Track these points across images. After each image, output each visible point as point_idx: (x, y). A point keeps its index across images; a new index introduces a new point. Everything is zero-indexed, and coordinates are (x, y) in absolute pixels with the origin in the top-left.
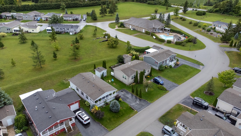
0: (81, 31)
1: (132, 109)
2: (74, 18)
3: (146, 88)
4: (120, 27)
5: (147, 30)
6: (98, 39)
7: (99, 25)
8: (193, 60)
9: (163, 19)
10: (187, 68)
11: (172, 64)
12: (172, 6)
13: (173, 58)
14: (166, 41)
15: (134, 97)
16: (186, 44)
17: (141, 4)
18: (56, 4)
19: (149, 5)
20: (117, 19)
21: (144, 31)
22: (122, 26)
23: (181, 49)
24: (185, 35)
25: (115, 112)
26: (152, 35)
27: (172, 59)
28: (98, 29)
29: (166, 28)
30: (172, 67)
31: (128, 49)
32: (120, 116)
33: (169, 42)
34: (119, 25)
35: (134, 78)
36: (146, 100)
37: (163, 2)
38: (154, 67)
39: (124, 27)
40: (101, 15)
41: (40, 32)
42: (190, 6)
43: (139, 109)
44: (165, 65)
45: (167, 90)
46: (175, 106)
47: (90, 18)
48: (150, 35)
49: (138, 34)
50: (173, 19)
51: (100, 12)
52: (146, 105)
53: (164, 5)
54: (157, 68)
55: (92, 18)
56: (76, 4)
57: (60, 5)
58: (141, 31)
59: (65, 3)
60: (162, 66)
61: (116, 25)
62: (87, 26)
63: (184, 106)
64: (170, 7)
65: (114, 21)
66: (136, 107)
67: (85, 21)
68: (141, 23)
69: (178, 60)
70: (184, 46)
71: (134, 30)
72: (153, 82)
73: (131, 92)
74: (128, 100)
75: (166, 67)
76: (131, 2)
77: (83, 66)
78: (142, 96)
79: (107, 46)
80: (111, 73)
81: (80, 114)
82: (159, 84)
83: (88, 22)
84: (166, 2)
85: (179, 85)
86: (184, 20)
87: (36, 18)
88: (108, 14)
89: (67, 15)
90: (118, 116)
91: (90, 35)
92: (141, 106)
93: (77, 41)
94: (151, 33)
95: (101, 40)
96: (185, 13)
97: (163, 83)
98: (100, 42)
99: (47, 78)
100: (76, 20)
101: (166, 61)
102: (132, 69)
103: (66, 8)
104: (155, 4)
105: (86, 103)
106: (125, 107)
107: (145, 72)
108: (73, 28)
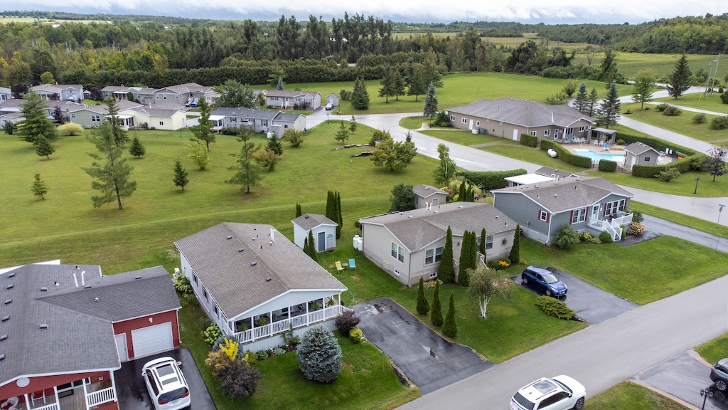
0: (306, 132)
1: (397, 381)
2: (298, 103)
3: (482, 300)
4: (437, 124)
5: (527, 133)
6: (348, 149)
7: (373, 121)
8: (710, 224)
9: (592, 107)
10: (681, 248)
11: (614, 227)
12: (629, 82)
13: (618, 207)
14: (597, 166)
15: (425, 333)
16: (678, 173)
17: (523, 76)
18: (259, 70)
19: (547, 79)
20: (431, 106)
21: (515, 135)
22: (443, 124)
23: (656, 190)
24: (675, 149)
25: (318, 382)
26: (545, 146)
28: (358, 129)
29: (600, 129)
30: (610, 238)
31: (444, 175)
32: (333, 403)
33: (608, 167)
34: (432, 121)
35: (438, 258)
36: (474, 351)
37: (598, 69)
38: (534, 234)
39: (450, 126)
40: (384, 99)
41: (180, 130)
42: (699, 82)
43: (432, 381)
44: (580, 231)
45: (577, 320)
46: (612, 389)
47: (349, 104)
48: (539, 148)
49: (495, 144)
50: (628, 113)
51: (382, 87)
52: (468, 370)
53: (598, 80)
54: (546, 239)
55: (353, 104)
56: (319, 72)
57: (269, 72)
58: (505, 136)
59: (285, 67)
60: (567, 231)
61: (424, 121)
62: (328, 122)
63: (663, 397)
64: (623, 83)
65: (421, 114)
66: (420, 371)
67: (331, 111)
68: (508, 111)
69: (637, 218)
70: (667, 180)
71: (483, 133)
72: (521, 287)
73: (413, 311)
74: (391, 340)
75: (583, 240)
76: (489, 73)
77: (262, 212)
78: (456, 332)
79: (374, 166)
80: (354, 239)
81: (154, 368)
82: (546, 295)
83: (338, 114)
84: (606, 69)
85: (638, 304)
86: (672, 112)
87: (190, 99)
88: (405, 97)
89: (276, 93)
90: (327, 403)
91: (329, 139)
92: (444, 368)
93: (275, 146)
94: (544, 139)
95: (358, 151)
96: (678, 97)
97: (566, 292)
98: (353, 156)
99: (114, 238)
100: (304, 108)
101: (586, 212)
102: (435, 224)
103: (284, 80)
104: (569, 76)
105: (208, 330)
106: (368, 366)
107: (490, 246)
108: (280, 118)
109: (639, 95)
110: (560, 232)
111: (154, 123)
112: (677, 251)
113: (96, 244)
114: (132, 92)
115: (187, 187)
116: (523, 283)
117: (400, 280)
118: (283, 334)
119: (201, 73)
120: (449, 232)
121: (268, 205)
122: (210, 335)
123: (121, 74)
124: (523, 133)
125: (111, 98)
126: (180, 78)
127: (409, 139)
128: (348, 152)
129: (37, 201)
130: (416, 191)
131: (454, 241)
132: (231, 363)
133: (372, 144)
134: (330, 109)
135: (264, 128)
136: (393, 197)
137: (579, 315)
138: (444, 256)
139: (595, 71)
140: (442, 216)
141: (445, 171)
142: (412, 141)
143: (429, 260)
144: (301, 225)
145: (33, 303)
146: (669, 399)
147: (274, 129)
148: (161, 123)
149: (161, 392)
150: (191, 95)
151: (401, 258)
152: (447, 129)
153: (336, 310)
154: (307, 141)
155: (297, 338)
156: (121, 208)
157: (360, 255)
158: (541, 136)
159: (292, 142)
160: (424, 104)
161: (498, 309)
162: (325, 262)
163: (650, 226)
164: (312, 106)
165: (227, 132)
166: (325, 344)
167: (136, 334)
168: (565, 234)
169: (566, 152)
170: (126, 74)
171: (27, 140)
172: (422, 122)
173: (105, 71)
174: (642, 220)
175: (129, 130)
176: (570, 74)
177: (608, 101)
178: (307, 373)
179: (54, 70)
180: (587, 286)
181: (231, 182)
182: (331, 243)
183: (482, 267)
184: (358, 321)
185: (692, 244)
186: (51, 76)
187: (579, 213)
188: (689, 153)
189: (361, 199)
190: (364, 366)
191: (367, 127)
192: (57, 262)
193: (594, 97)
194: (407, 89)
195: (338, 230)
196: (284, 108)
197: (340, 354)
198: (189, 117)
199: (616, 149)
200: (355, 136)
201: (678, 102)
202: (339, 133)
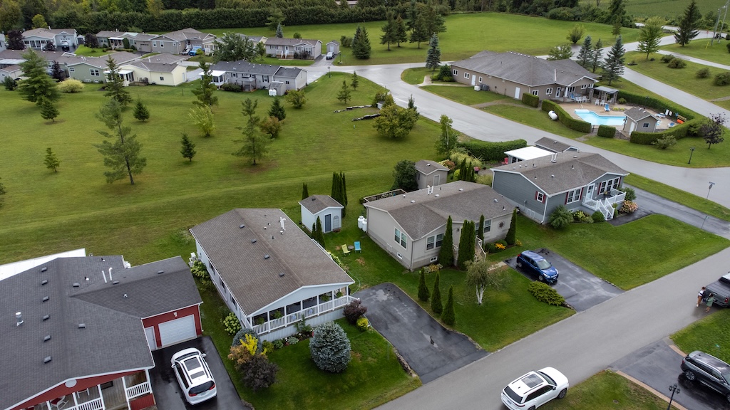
0: (308, 88)
1: (400, 368)
2: (298, 51)
3: (479, 289)
4: (439, 79)
5: (529, 92)
6: (351, 111)
7: (375, 74)
8: (699, 200)
9: (596, 60)
10: (669, 227)
11: (606, 207)
12: (637, 24)
13: (612, 185)
14: (596, 131)
15: (425, 321)
16: (675, 141)
17: (529, 18)
18: (257, 12)
19: (553, 21)
20: (434, 57)
21: (517, 94)
22: (445, 78)
23: (653, 159)
24: (674, 111)
25: (329, 372)
26: (547, 107)
27: (609, 189)
28: (360, 85)
29: (602, 88)
30: (603, 217)
31: (446, 146)
32: (343, 391)
33: (607, 133)
34: (436, 75)
35: (438, 244)
36: (470, 339)
37: (606, 11)
38: (531, 213)
39: (453, 81)
40: (386, 46)
41: (181, 85)
42: (708, 25)
43: (433, 370)
44: (574, 210)
45: (565, 306)
46: (592, 378)
47: (350, 52)
48: (540, 109)
49: (496, 104)
50: (632, 64)
51: (384, 34)
52: (465, 359)
53: (606, 22)
54: (542, 219)
55: (354, 53)
56: (318, 14)
57: (267, 14)
58: (507, 94)
59: (283, 9)
60: (561, 212)
61: (426, 75)
62: (330, 74)
63: (637, 385)
64: (631, 27)
65: (423, 65)
66: (421, 360)
67: (332, 61)
68: (512, 68)
69: (630, 196)
70: (664, 148)
71: (485, 89)
72: (516, 270)
73: (415, 298)
74: (394, 328)
75: (576, 219)
76: (494, 13)
77: (269, 189)
78: (454, 320)
79: (376, 132)
80: (359, 219)
81: (182, 362)
82: (539, 280)
83: (339, 64)
84: (614, 11)
85: (623, 290)
86: (677, 65)
87: (188, 47)
88: (407, 44)
89: (277, 41)
90: (338, 391)
91: (328, 100)
92: (443, 358)
93: (278, 112)
94: (545, 100)
95: (360, 114)
96: (685, 45)
97: (557, 277)
98: (355, 120)
99: (130, 218)
100: (304, 57)
101: (581, 193)
102: (436, 210)
103: (283, 23)
104: (576, 18)
105: (227, 320)
106: (374, 354)
107: (488, 229)
108: (281, 74)
109: (645, 45)
110: (555, 213)
111: (154, 78)
112: (664, 231)
113: (114, 226)
114: (129, 39)
115: (195, 158)
116: (517, 267)
117: (403, 264)
118: (296, 324)
119: (197, 15)
120: (450, 221)
121: (274, 179)
122: (230, 324)
123: (115, 16)
124: (524, 92)
125: (107, 44)
126: (176, 21)
127: (411, 105)
128: (351, 115)
129: (51, 174)
130: (418, 167)
131: (454, 227)
132: (252, 358)
133: (375, 106)
134: (331, 59)
135: (266, 84)
136: (396, 172)
137: (567, 302)
138: (444, 242)
139: (603, 13)
140: (443, 202)
141: (447, 140)
142: (415, 105)
143: (430, 246)
144: (309, 208)
145: (69, 300)
146: (642, 388)
147: (276, 87)
148: (162, 79)
149: (191, 386)
150: (189, 42)
151: (403, 244)
152: (449, 85)
153: (346, 300)
154: (309, 99)
155: (308, 327)
156: (132, 183)
157: (364, 236)
158: (542, 95)
159: (295, 103)
160: (426, 54)
161: (493, 294)
162: (331, 243)
163: (644, 203)
164: (313, 55)
165: (227, 89)
167: (162, 327)
168: (558, 215)
169: (567, 116)
170: (119, 16)
171: (29, 100)
172: (424, 75)
173: (98, 13)
174: (634, 198)
175: (130, 85)
176: (576, 16)
177: (612, 55)
178: (319, 364)
179: (44, 12)
180: (577, 270)
181: (238, 154)
182: (337, 223)
183: (479, 252)
184: (364, 310)
185: (677, 223)
186: (43, 18)
187: (574, 193)
188: (688, 116)
189: (365, 172)
190: (370, 355)
191: (368, 82)
192: (81, 253)
193: (599, 46)
194: (409, 33)
195: (343, 211)
196: (284, 56)
197: (349, 348)
198: (190, 68)
199: (616, 110)
200: (357, 93)
201: (685, 51)
202: (341, 92)
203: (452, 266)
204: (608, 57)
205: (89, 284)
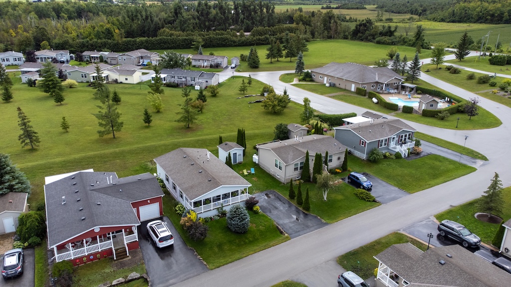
0: (220, 85)
1: (278, 232)
2: (213, 63)
3: (325, 191)
4: (304, 80)
5: (360, 87)
6: (247, 98)
7: (262, 77)
8: (460, 147)
9: (404, 68)
10: (440, 161)
11: (403, 150)
12: (432, 47)
13: (407, 138)
14: (401, 109)
15: (293, 209)
16: (449, 114)
17: (363, 43)
18: (186, 39)
19: (378, 45)
20: (300, 67)
21: (353, 88)
22: (307, 79)
23: (435, 125)
24: (451, 98)
25: (238, 233)
26: (371, 96)
27: (405, 139)
28: (253, 83)
29: (406, 84)
30: (401, 156)
31: (306, 117)
32: (245, 243)
33: (408, 110)
34: (301, 77)
35: (301, 168)
36: (319, 217)
37: (412, 39)
38: (357, 154)
39: (312, 81)
40: (269, 60)
41: (139, 83)
42: (478, 48)
43: (297, 232)
44: (384, 152)
45: (376, 202)
46: (388, 236)
47: (246, 64)
48: (367, 97)
49: (340, 94)
50: (428, 71)
51: (268, 52)
52: (315, 227)
53: (412, 46)
54: (364, 156)
55: (249, 64)
56: (225, 40)
57: (192, 40)
58: (346, 88)
59: (203, 37)
61: (295, 77)
62: (233, 77)
63: (412, 239)
64: (428, 49)
65: (294, 71)
66: (290, 228)
67: (234, 69)
68: (349, 72)
70: (442, 119)
71: (333, 86)
72: (348, 184)
73: (287, 197)
74: (275, 212)
75: (385, 157)
76: (340, 40)
77: (199, 140)
78: (309, 208)
79: (264, 110)
80: (253, 156)
81: (154, 225)
82: (360, 188)
83: (239, 71)
84: (417, 39)
85: (410, 193)
86: (455, 72)
87: (141, 60)
88: (283, 59)
89: (199, 57)
90: (243, 243)
91: (233, 91)
92: (303, 226)
93: (202, 97)
94: (370, 91)
95: (253, 100)
96: (462, 60)
97: (371, 186)
98: (251, 103)
99: (116, 156)
100: (217, 67)
101: (388, 141)
102: (300, 149)
103: (202, 46)
104: (393, 43)
105: (177, 207)
106: (263, 225)
107: (331, 161)
108: (203, 76)
109: (435, 59)
110: (372, 153)
111: (121, 79)
112: (438, 163)
113: (106, 160)
114: (103, 56)
115: (151, 124)
116: (348, 182)
117: (280, 180)
118: (218, 209)
119: (147, 41)
120: (307, 153)
121: (201, 135)
122: (179, 209)
123: (93, 42)
124: (357, 87)
125: (89, 59)
126: (133, 45)
127: (285, 93)
128: (247, 100)
129: (64, 133)
130: (289, 127)
131: (310, 158)
132: (194, 223)
133: (263, 95)
134: (234, 68)
135: (193, 82)
136: (276, 131)
137: (377, 199)
138: (305, 167)
139: (410, 40)
140: (304, 144)
141: (308, 113)
142: (287, 94)
143: (296, 169)
144: (223, 149)
145: (89, 192)
147: (199, 84)
148: (126, 79)
149: (160, 237)
150: (142, 57)
151: (280, 168)
152: (310, 83)
153: (246, 197)
154: (221, 91)
155: (225, 211)
156: (114, 138)
157: (257, 166)
158: (369, 89)
159: (212, 93)
160: (295, 65)
161: (333, 196)
162: (237, 170)
163: (426, 148)
165: (169, 85)
166: (241, 213)
167: (141, 209)
168: (374, 153)
169: (383, 100)
170: (96, 42)
171: (45, 92)
172: (294, 78)
173: (82, 40)
174: (420, 145)
175: (106, 83)
176: (393, 42)
177: (413, 65)
178: (232, 228)
179: (49, 40)
180: (384, 183)
181: (178, 121)
182: (240, 159)
183: (325, 173)
184: (257, 202)
185: (447, 159)
186: (47, 43)
187: (384, 141)
188: (458, 100)
189: (257, 131)
190: (261, 225)
191: (258, 81)
192: (91, 170)
193: (405, 60)
194: (284, 53)
195: (244, 151)
196: (203, 67)
197: (249, 219)
198: (143, 74)
199: (415, 98)
200: (251, 88)
201: (462, 63)
202: (241, 87)
203: (309, 181)
204: (410, 66)
205: (99, 185)
